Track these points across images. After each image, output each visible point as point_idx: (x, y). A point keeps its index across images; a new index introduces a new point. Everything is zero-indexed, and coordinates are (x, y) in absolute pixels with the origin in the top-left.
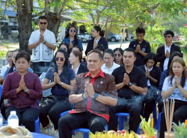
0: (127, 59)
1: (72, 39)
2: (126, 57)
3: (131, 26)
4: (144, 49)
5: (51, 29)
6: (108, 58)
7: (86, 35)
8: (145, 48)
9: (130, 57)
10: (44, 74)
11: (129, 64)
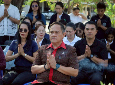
0: (90, 31)
1: (35, 14)
2: (88, 29)
3: (93, 4)
4: (105, 24)
5: (15, 4)
6: (70, 32)
7: (50, 13)
8: (105, 22)
9: (92, 29)
10: (8, 47)
11: (91, 37)
